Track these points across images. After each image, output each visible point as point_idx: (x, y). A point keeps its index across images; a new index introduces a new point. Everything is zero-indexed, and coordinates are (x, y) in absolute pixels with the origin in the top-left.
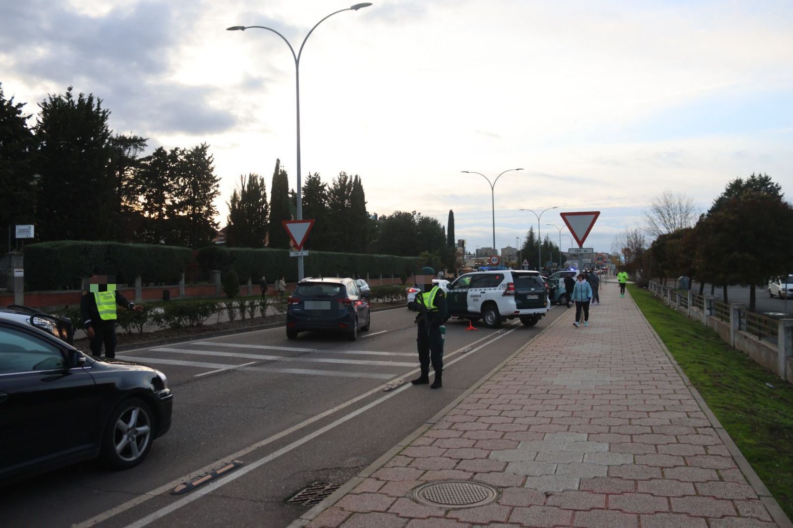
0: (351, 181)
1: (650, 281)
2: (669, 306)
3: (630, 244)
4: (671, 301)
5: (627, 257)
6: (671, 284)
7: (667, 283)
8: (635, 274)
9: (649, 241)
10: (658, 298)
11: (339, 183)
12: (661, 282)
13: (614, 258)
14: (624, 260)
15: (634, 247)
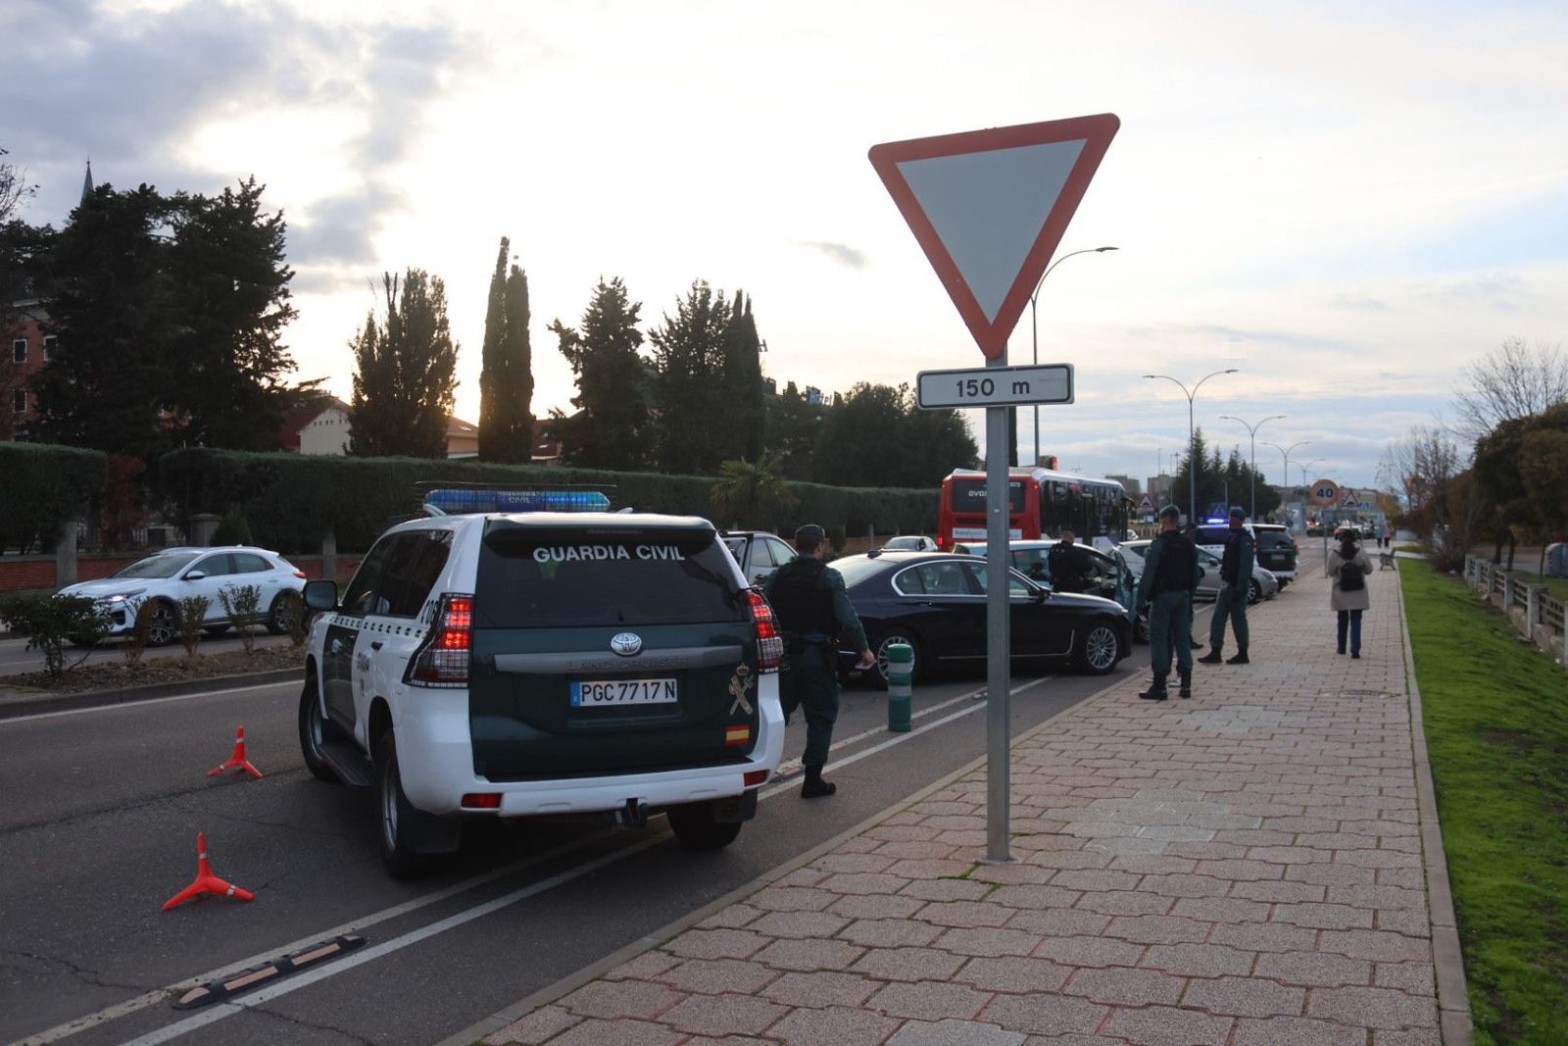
0: (719, 304)
1: (1468, 556)
2: (1532, 642)
3: (1422, 464)
4: (1539, 626)
5: (1414, 496)
6: (1529, 561)
7: (1517, 557)
8: (1430, 534)
9: (1463, 455)
10: (1490, 609)
11: (690, 308)
12: (1497, 560)
13: (1385, 501)
14: (1408, 504)
15: (1430, 471)
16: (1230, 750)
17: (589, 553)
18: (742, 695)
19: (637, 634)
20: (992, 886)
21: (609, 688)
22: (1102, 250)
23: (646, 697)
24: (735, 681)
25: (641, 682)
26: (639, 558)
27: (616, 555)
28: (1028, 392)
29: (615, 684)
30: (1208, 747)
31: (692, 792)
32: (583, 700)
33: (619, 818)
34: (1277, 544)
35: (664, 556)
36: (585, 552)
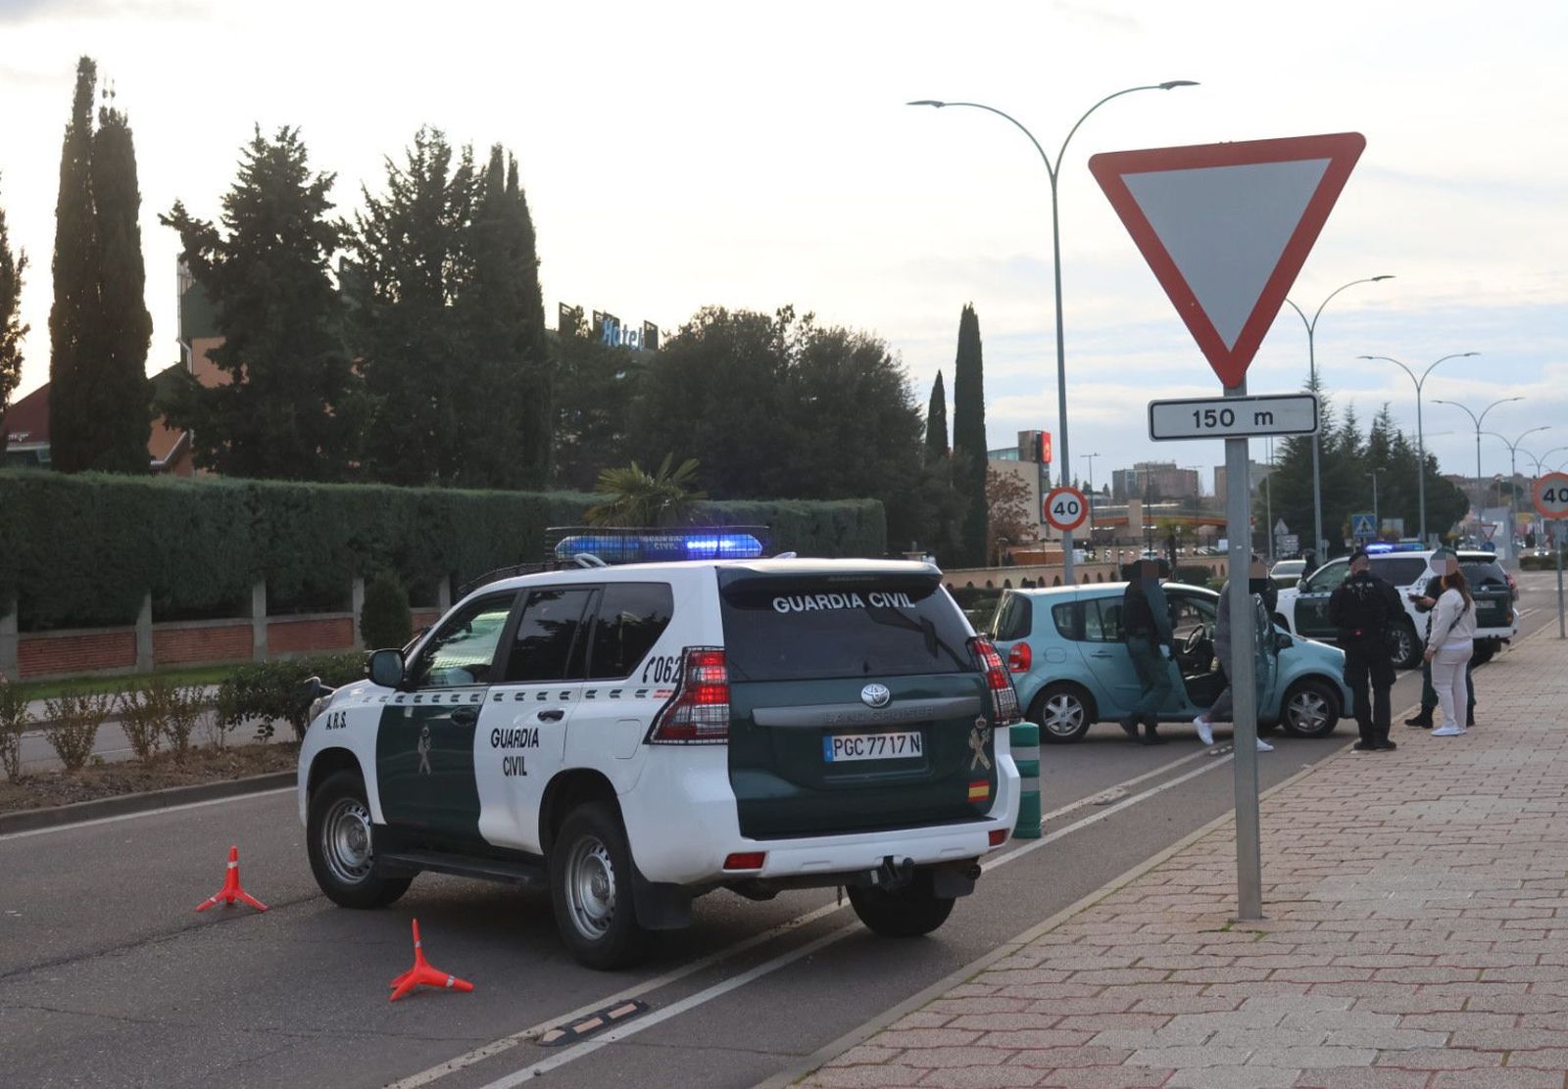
16: (1469, 834)
17: (826, 602)
18: (981, 749)
19: (886, 685)
20: (1259, 934)
21: (859, 742)
22: (1169, 86)
23: (894, 752)
24: (974, 734)
25: (888, 736)
26: (873, 606)
27: (851, 604)
28: (1271, 422)
29: (864, 737)
30: (1439, 832)
31: (943, 851)
32: (836, 755)
33: (875, 878)
34: (1482, 584)
35: (896, 604)
36: (823, 602)
